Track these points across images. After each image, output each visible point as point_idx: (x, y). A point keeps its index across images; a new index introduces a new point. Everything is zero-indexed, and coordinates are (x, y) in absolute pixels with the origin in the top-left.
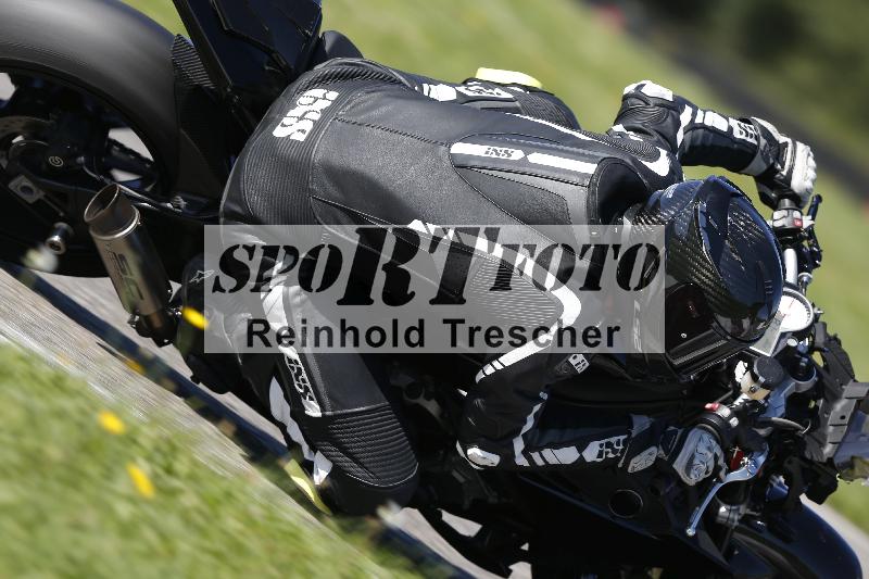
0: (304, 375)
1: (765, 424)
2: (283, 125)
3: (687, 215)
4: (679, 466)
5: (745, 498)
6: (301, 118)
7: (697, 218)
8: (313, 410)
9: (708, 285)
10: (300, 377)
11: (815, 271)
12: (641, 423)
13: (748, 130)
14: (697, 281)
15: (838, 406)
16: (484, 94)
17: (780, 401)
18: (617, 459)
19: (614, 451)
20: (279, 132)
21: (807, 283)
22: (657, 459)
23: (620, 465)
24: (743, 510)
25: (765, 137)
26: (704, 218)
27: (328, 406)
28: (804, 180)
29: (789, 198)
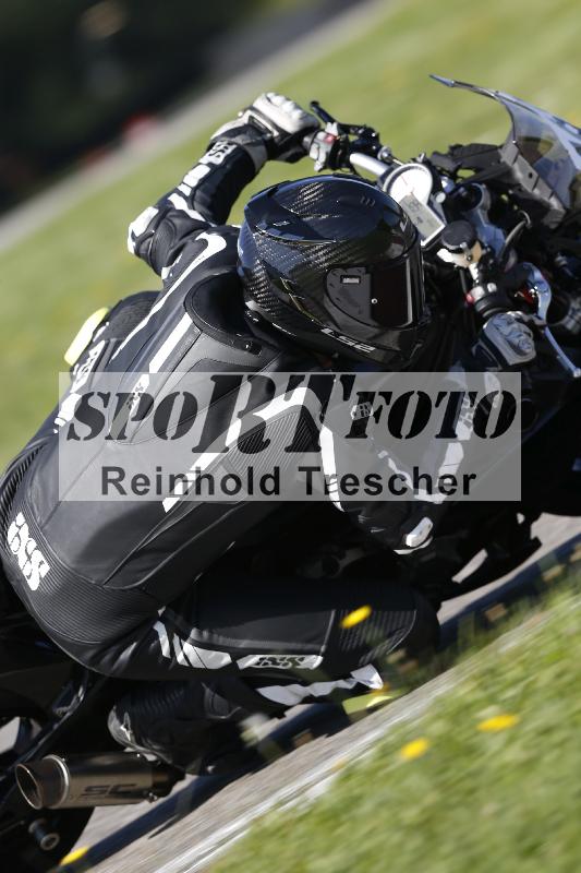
0: (278, 657)
1: (506, 257)
2: (29, 577)
3: (263, 245)
5: (565, 298)
6: (29, 557)
7: (270, 237)
8: (315, 661)
9: (335, 257)
11: (381, 142)
13: (219, 149)
14: (326, 265)
15: (519, 175)
16: (89, 368)
17: (490, 231)
20: (34, 584)
21: (389, 155)
24: (576, 305)
25: (234, 136)
26: (273, 230)
27: (316, 647)
28: (290, 117)
29: (305, 135)
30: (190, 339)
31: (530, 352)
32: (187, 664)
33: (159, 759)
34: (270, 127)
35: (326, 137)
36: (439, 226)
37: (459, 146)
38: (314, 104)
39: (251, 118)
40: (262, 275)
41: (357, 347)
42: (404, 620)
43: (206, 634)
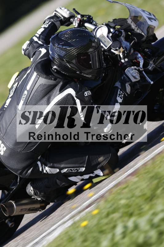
2: (1, 151)
4: (133, 80)
5: (148, 60)
8: (83, 169)
9: (78, 51)
10: (72, 170)
11: (93, 19)
12: (118, 84)
13: (47, 23)
14: (76, 54)
15: (133, 27)
16: (14, 91)
17: (125, 43)
18: (124, 95)
19: (122, 94)
20: (2, 153)
21: (96, 23)
22: (129, 85)
23: (127, 95)
24: (151, 62)
25: (51, 19)
26: (60, 45)
28: (66, 13)
29: (71, 18)
30: (37, 79)
32: (47, 173)
33: (42, 199)
34: (60, 16)
35: (77, 19)
36: (111, 43)
37: (115, 19)
38: (74, 9)
39: (55, 14)
40: (58, 58)
41: (87, 76)
42: (108, 156)
43: (51, 164)
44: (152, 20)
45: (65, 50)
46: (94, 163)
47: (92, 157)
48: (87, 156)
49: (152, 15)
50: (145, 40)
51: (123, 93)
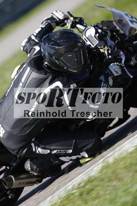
0: (61, 150)
1: (114, 49)
2: (0, 134)
3: (48, 49)
4: (115, 74)
5: (131, 57)
7: (49, 47)
8: (71, 151)
9: (66, 50)
10: (61, 151)
11: (84, 21)
12: (102, 78)
13: (44, 24)
15: (117, 28)
17: (110, 42)
20: (1, 136)
21: (86, 24)
22: (112, 78)
24: (133, 58)
25: (48, 20)
26: (50, 45)
27: (70, 148)
28: (61, 15)
29: (65, 20)
30: (30, 73)
31: (120, 73)
32: (39, 153)
33: (38, 174)
34: (56, 18)
35: (70, 21)
36: (97, 42)
37: (103, 21)
38: (68, 12)
39: (52, 16)
40: (48, 56)
41: (73, 71)
42: (92, 140)
43: (43, 146)
44: (133, 23)
45: (54, 49)
46: (80, 146)
47: (78, 141)
48: (74, 140)
49: (134, 18)
50: (128, 40)
51: (106, 86)
